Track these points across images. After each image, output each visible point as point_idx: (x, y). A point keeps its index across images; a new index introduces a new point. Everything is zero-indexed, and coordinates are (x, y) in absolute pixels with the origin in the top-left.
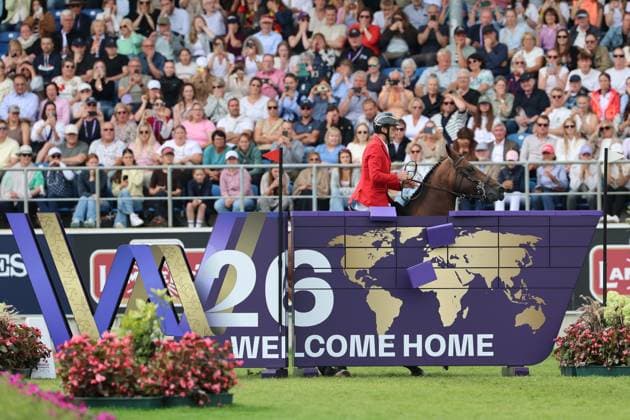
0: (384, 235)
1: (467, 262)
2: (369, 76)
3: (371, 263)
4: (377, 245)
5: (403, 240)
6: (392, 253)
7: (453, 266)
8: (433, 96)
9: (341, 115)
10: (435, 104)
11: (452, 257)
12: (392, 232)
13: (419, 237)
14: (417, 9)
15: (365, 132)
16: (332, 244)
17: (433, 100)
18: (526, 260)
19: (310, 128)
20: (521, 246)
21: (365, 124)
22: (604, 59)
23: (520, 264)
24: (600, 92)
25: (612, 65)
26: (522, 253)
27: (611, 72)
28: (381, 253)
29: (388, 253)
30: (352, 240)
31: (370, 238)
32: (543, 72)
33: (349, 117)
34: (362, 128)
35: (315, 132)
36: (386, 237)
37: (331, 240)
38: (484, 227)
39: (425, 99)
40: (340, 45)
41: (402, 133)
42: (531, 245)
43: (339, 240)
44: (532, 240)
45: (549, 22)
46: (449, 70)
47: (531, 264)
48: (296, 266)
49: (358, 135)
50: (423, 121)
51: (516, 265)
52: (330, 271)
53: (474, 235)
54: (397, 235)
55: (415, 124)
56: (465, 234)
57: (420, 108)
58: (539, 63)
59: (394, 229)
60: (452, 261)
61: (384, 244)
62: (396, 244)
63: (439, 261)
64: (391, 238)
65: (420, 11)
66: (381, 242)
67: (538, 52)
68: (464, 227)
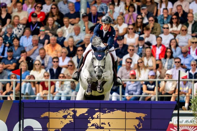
0: (68, 112)
1: (110, 126)
2: (40, 37)
3: (62, 126)
4: (65, 117)
5: (78, 115)
6: (73, 121)
7: (103, 128)
8: (71, 47)
9: (28, 55)
10: (72, 51)
11: (102, 124)
12: (72, 111)
13: (86, 113)
14: (65, 4)
15: (38, 64)
16: (42, 116)
17: (71, 49)
18: (139, 125)
19: (12, 62)
20: (137, 118)
21: (39, 61)
22: (158, 29)
23: (136, 127)
24: (156, 46)
25: (163, 33)
26: (137, 122)
27: (162, 36)
28: (67, 121)
29: (70, 121)
30: (52, 114)
31: (61, 113)
32: (126, 36)
33: (32, 57)
34: (37, 62)
35: (14, 64)
36: (69, 113)
37: (42, 114)
38: (118, 109)
39: (68, 48)
40: (25, 22)
41: (57, 63)
42: (142, 118)
43: (46, 114)
44: (142, 115)
45: (130, 11)
46: (80, 34)
47: (141, 127)
48: (24, 127)
49: (35, 66)
50: (68, 59)
51: (134, 128)
52: (41, 130)
53: (113, 112)
54: (75, 112)
55: (63, 61)
56: (109, 112)
57: (65, 53)
58: (125, 32)
59: (73, 109)
60: (102, 126)
61: (69, 117)
62: (74, 117)
63: (96, 125)
64: (72, 113)
65: (66, 5)
66: (67, 116)
67: (125, 26)
68: (108, 109)
